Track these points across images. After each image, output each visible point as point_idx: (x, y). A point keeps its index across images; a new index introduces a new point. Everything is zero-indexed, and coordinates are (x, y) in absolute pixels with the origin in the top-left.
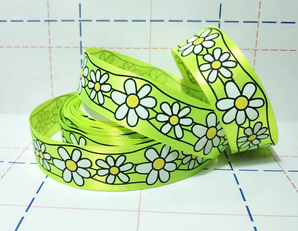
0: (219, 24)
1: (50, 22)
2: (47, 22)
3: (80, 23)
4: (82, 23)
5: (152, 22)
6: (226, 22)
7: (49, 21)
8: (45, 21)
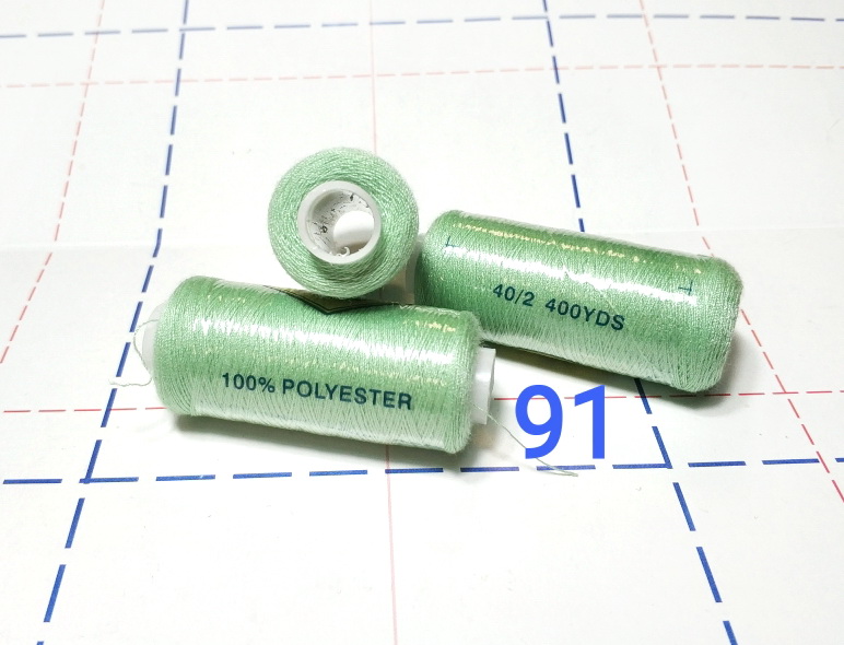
0: (548, 24)
1: (100, 36)
2: (93, 37)
3: (183, 36)
4: (188, 34)
5: (375, 27)
6: (562, 17)
7: (97, 33)
8: (87, 33)
